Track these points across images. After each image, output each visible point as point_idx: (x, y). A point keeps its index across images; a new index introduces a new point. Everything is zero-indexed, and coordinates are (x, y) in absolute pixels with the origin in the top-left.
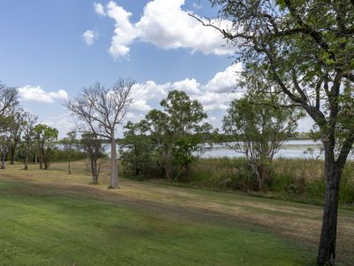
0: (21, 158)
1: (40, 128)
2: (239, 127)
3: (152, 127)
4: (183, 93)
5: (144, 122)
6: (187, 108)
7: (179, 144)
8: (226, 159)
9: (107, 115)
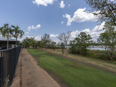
0: (50, 48)
1: (53, 42)
2: (103, 41)
3: (76, 42)
4: (84, 33)
5: (74, 40)
6: (86, 36)
7: (83, 46)
8: (98, 50)
9: (65, 39)
